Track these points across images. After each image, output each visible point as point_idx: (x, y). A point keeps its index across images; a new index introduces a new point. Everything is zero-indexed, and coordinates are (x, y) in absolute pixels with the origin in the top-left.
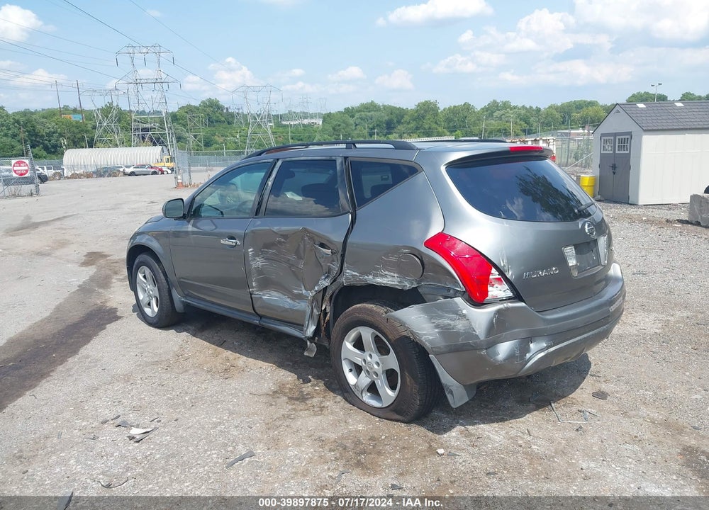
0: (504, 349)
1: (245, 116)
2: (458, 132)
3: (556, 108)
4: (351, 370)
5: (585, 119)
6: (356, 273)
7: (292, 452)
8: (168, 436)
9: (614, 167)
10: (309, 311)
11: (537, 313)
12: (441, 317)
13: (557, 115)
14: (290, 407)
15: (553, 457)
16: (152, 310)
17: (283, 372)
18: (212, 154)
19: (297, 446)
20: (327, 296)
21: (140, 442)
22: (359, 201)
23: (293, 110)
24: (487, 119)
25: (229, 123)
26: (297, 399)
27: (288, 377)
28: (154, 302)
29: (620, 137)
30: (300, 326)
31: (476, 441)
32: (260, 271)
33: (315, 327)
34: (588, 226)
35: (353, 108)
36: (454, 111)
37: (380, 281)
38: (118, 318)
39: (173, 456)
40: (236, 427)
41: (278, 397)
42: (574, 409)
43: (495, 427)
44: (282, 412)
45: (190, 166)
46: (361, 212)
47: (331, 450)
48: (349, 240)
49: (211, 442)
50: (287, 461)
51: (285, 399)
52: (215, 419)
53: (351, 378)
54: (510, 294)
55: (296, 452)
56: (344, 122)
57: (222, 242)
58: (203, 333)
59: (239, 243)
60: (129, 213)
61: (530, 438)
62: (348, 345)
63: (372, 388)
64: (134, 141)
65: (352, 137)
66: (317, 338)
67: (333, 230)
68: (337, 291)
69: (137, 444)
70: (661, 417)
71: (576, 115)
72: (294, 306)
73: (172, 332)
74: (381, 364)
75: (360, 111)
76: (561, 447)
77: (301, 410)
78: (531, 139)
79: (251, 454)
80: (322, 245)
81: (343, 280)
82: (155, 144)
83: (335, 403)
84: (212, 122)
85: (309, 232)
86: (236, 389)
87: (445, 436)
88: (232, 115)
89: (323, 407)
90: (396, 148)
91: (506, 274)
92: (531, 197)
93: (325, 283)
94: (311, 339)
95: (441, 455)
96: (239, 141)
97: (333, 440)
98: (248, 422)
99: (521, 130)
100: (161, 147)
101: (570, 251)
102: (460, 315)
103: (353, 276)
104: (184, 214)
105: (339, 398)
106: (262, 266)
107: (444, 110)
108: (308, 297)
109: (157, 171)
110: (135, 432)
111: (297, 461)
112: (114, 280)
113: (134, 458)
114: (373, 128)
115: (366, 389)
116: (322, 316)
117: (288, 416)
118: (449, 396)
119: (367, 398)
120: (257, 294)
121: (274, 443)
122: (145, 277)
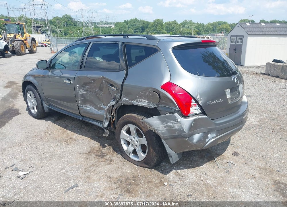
0: (196, 137)
1: (82, 23)
2: (171, 33)
3: (211, 24)
4: (125, 143)
5: (222, 29)
6: (128, 100)
7: (96, 184)
8: (37, 176)
9: (235, 50)
10: (105, 115)
11: (212, 120)
12: (168, 122)
13: (211, 27)
14: (96, 160)
15: (217, 186)
16: (35, 111)
17: (94, 142)
18: (68, 39)
19: (99, 181)
20: (114, 109)
21: (23, 180)
22: (129, 64)
23: (102, 21)
24: (183, 28)
25: (75, 26)
26: (100, 156)
27: (96, 144)
28: (35, 107)
29: (239, 37)
30: (101, 122)
31: (182, 178)
32: (82, 96)
33: (108, 123)
34: (236, 79)
35: (127, 20)
36: (169, 24)
37: (139, 103)
38: (19, 114)
39: (38, 187)
40: (70, 170)
41: (91, 155)
42: (225, 161)
43: (190, 171)
44: (92, 162)
45: (57, 43)
46: (130, 70)
47: (115, 183)
48: (125, 83)
49: (58, 179)
50: (94, 189)
51: (94, 155)
52: (60, 167)
53: (125, 147)
54: (200, 111)
55: (98, 184)
56: (124, 26)
57: (64, 81)
58: (58, 122)
59: (72, 82)
60: (29, 64)
61: (206, 177)
62: (124, 132)
63: (134, 152)
64: (33, 32)
65: (127, 33)
66: (109, 128)
67: (117, 78)
68: (119, 107)
69: (21, 180)
70: (262, 165)
71: (218, 28)
72: (98, 112)
73: (44, 121)
74: (139, 142)
75: (131, 22)
76: (220, 181)
77: (101, 162)
78: (201, 37)
79: (76, 185)
80: (112, 85)
81: (122, 102)
82: (42, 33)
83: (117, 158)
84: (68, 25)
85: (105, 79)
86: (71, 151)
87: (168, 175)
88: (76, 22)
89: (112, 160)
90: (148, 39)
91: (199, 102)
92: (208, 64)
93: (113, 103)
94: (106, 128)
95: (166, 186)
96: (79, 33)
97: (116, 177)
98: (76, 168)
99: (196, 33)
100: (45, 35)
101: (228, 91)
102: (177, 122)
103: (126, 101)
104: (47, 67)
105: (119, 155)
106: (83, 93)
107: (165, 23)
108: (105, 109)
109: (43, 45)
110: (21, 173)
111: (98, 189)
112: (19, 95)
113: (19, 188)
114: (136, 30)
115: (132, 152)
116: (111, 118)
117: (95, 165)
118: (170, 159)
119: (132, 156)
120: (81, 106)
121: (88, 180)
122: (30, 96)
